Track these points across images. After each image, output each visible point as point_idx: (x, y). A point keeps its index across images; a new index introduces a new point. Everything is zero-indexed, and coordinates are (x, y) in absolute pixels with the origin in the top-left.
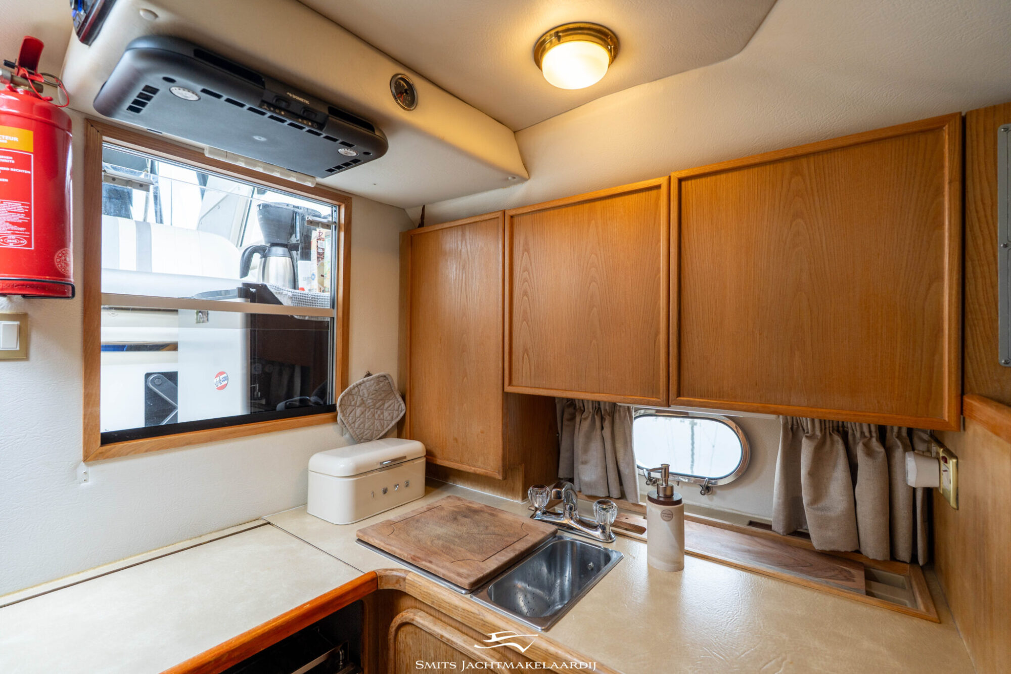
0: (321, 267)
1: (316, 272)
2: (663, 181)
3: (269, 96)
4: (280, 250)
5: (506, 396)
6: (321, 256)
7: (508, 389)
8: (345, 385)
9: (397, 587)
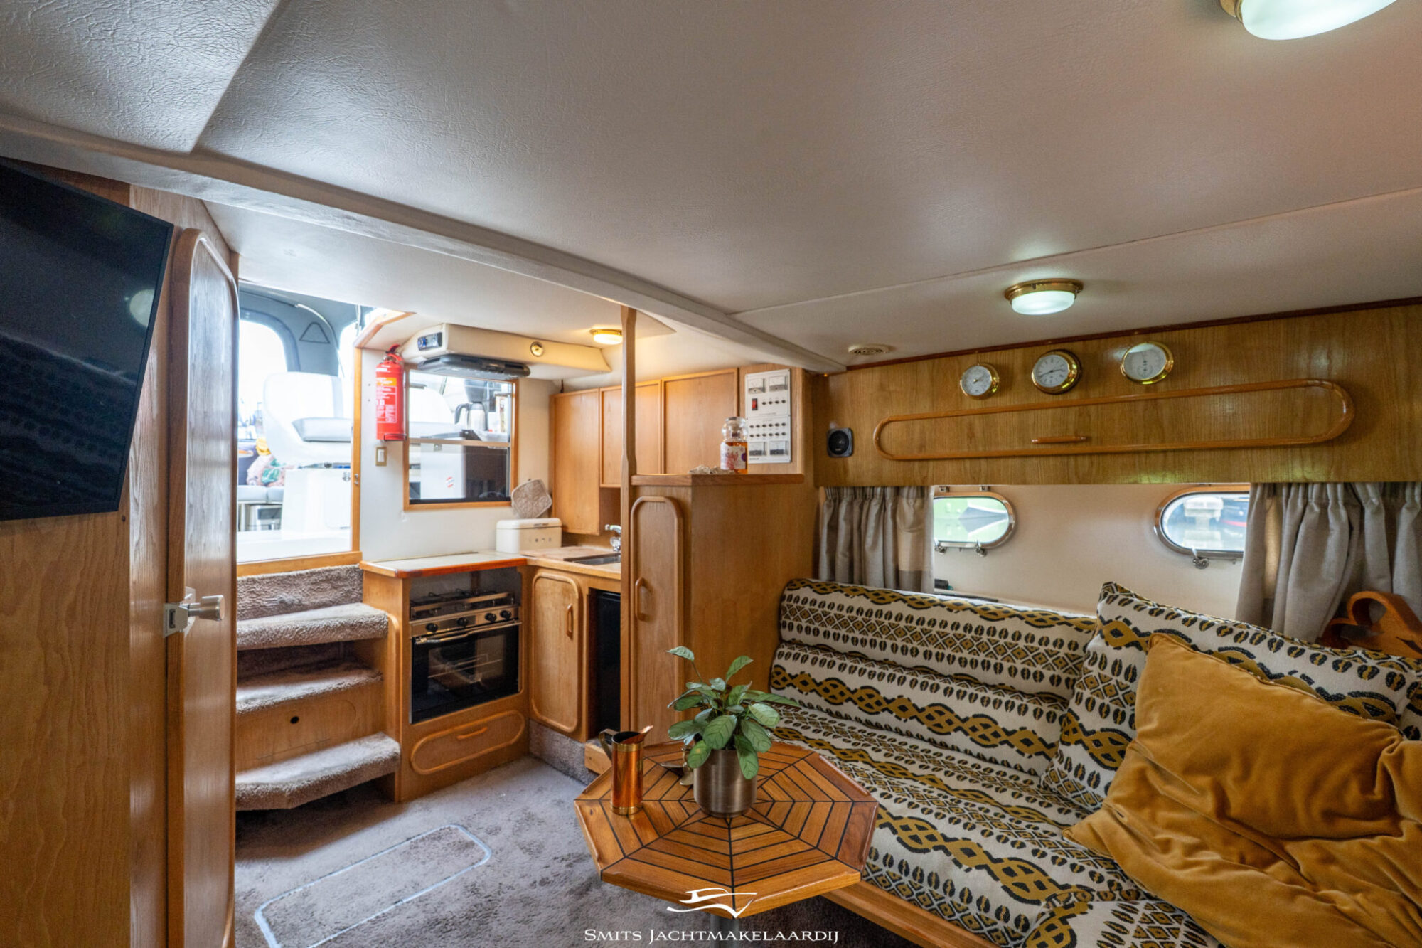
0: (502, 416)
1: (499, 418)
2: (659, 382)
3: (484, 367)
4: (478, 406)
5: (602, 490)
6: (502, 409)
7: (602, 485)
8: (516, 484)
9: (535, 564)
